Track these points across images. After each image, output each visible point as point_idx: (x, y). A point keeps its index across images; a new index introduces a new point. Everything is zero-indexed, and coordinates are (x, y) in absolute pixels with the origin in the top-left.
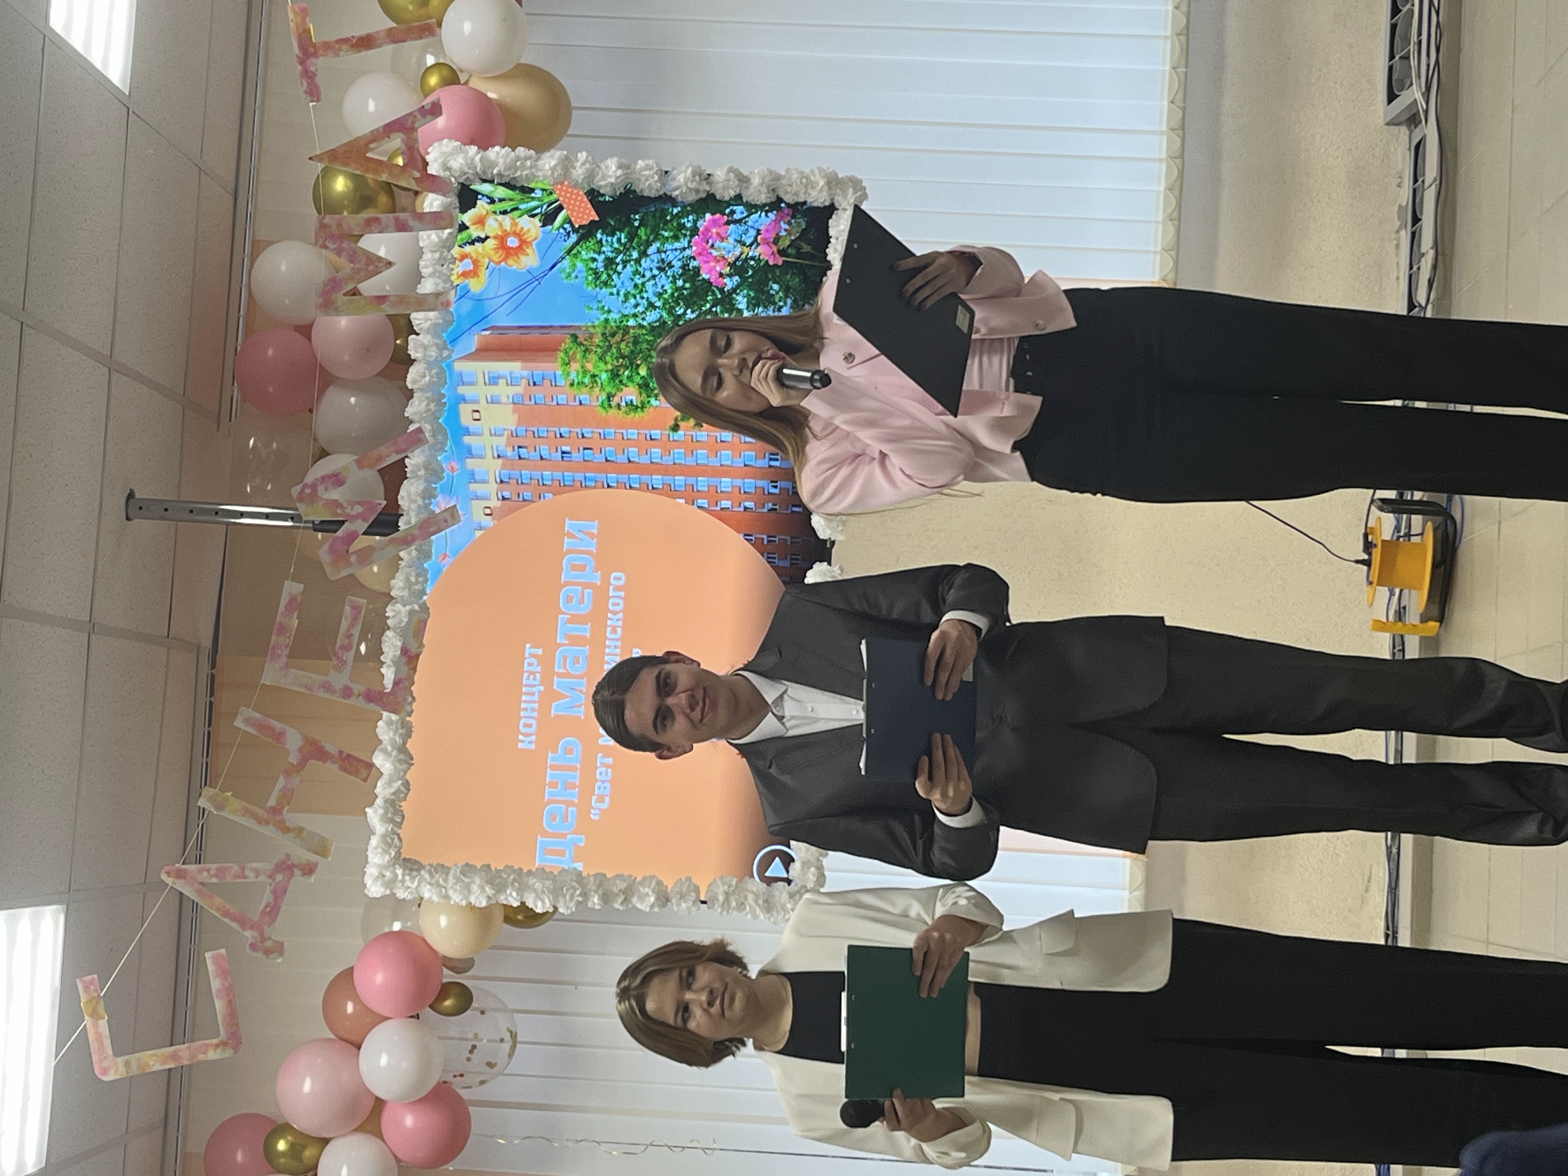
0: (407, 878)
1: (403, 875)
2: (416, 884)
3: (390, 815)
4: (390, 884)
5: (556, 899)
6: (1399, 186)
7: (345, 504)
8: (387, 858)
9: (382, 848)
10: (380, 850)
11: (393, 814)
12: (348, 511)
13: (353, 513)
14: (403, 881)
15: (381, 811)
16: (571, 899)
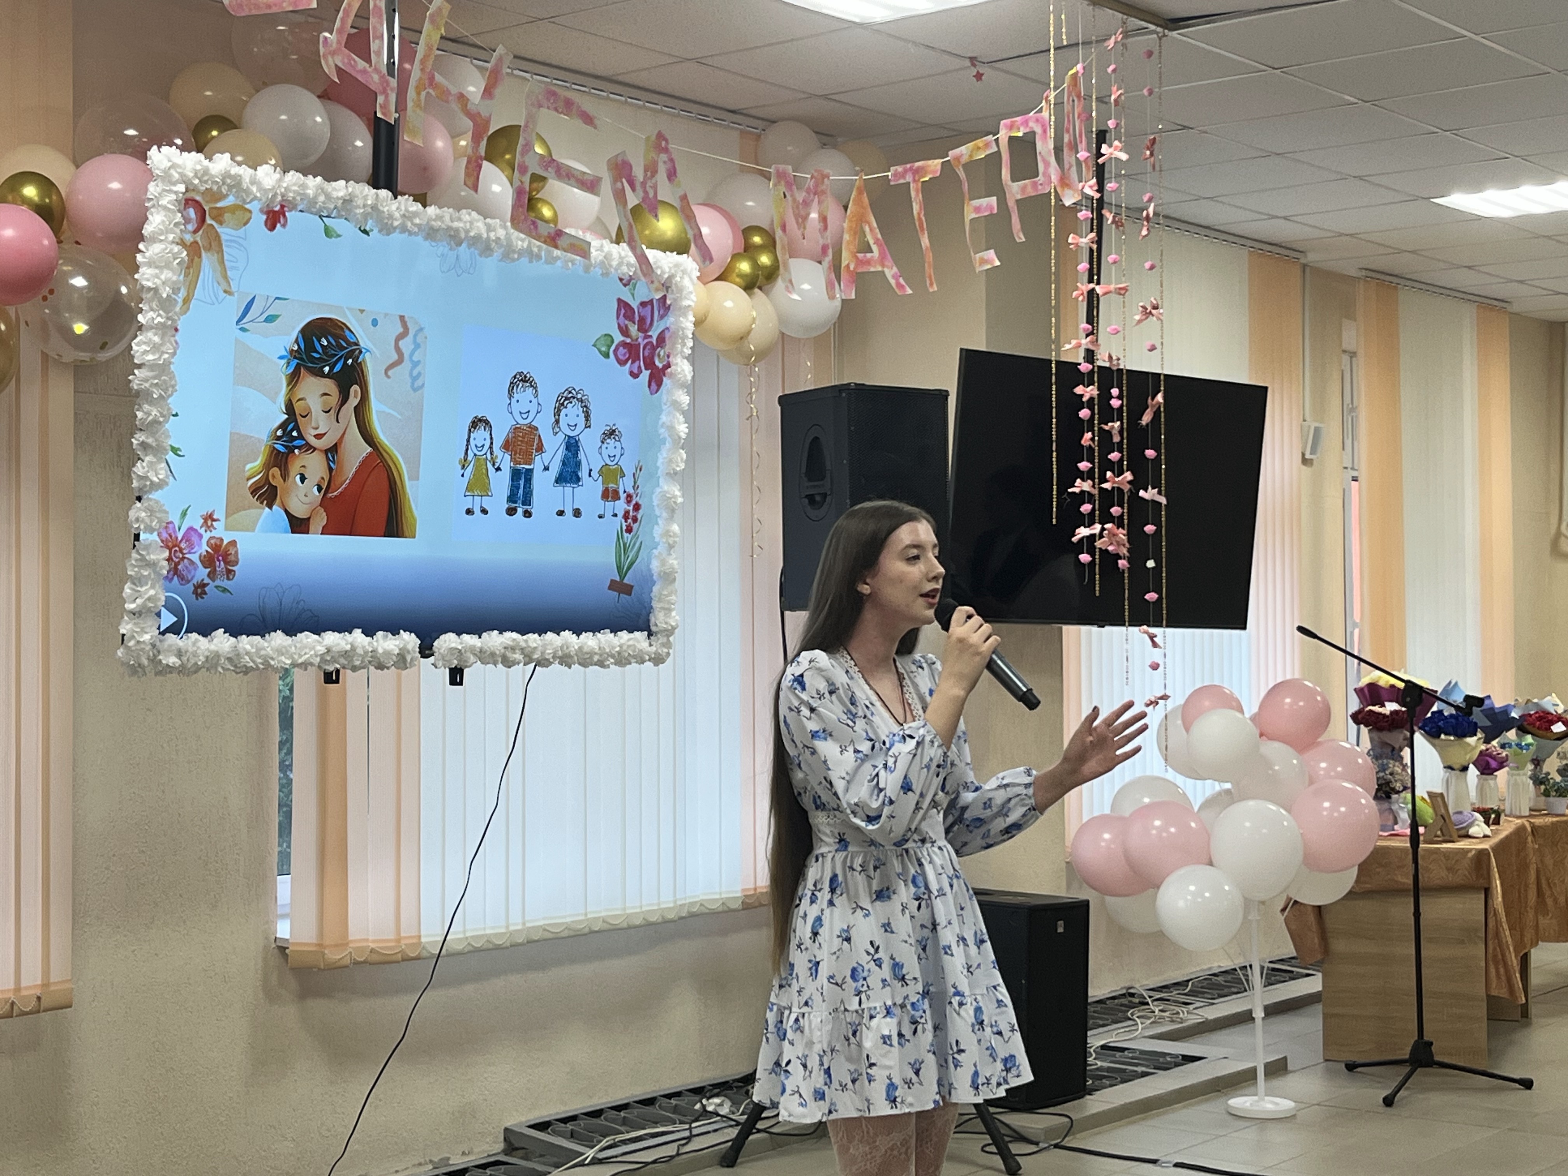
0: (174, 197)
1: (176, 193)
2: (169, 206)
3: (229, 181)
4: (166, 177)
5: (153, 366)
6: (464, 1153)
7: (653, 181)
8: (191, 175)
9: (199, 170)
10: (198, 167)
11: (228, 185)
12: (649, 184)
13: (648, 189)
14: (170, 191)
15: (233, 172)
16: (152, 385)
